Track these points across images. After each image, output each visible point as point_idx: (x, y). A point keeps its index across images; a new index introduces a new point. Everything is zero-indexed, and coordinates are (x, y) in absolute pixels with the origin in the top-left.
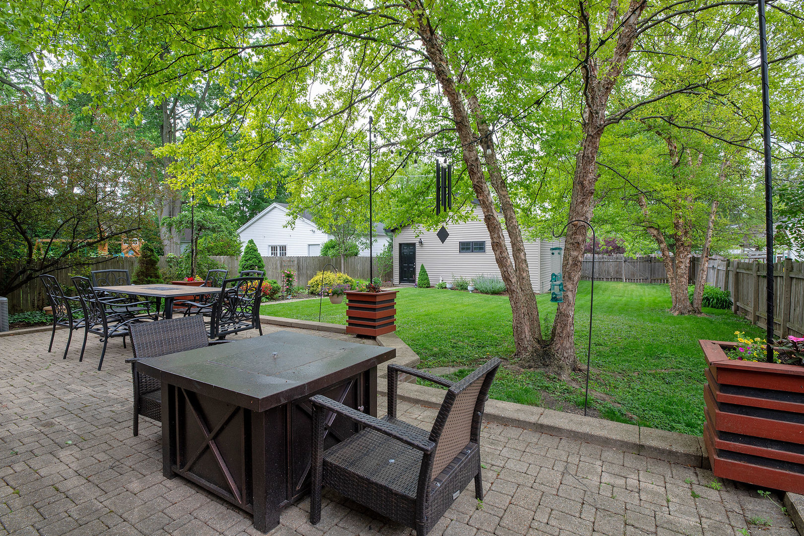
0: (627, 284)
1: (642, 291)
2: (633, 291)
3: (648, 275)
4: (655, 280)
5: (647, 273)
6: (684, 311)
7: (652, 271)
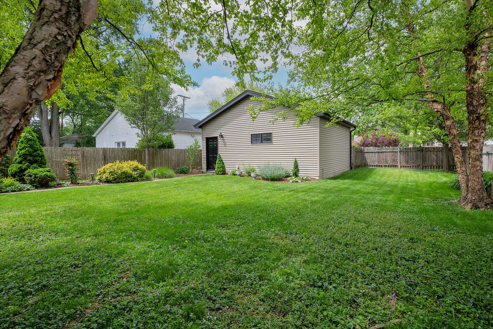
0: (402, 169)
1: (415, 176)
2: (407, 176)
3: (420, 162)
4: (426, 167)
5: (419, 161)
6: (479, 204)
7: (424, 160)
